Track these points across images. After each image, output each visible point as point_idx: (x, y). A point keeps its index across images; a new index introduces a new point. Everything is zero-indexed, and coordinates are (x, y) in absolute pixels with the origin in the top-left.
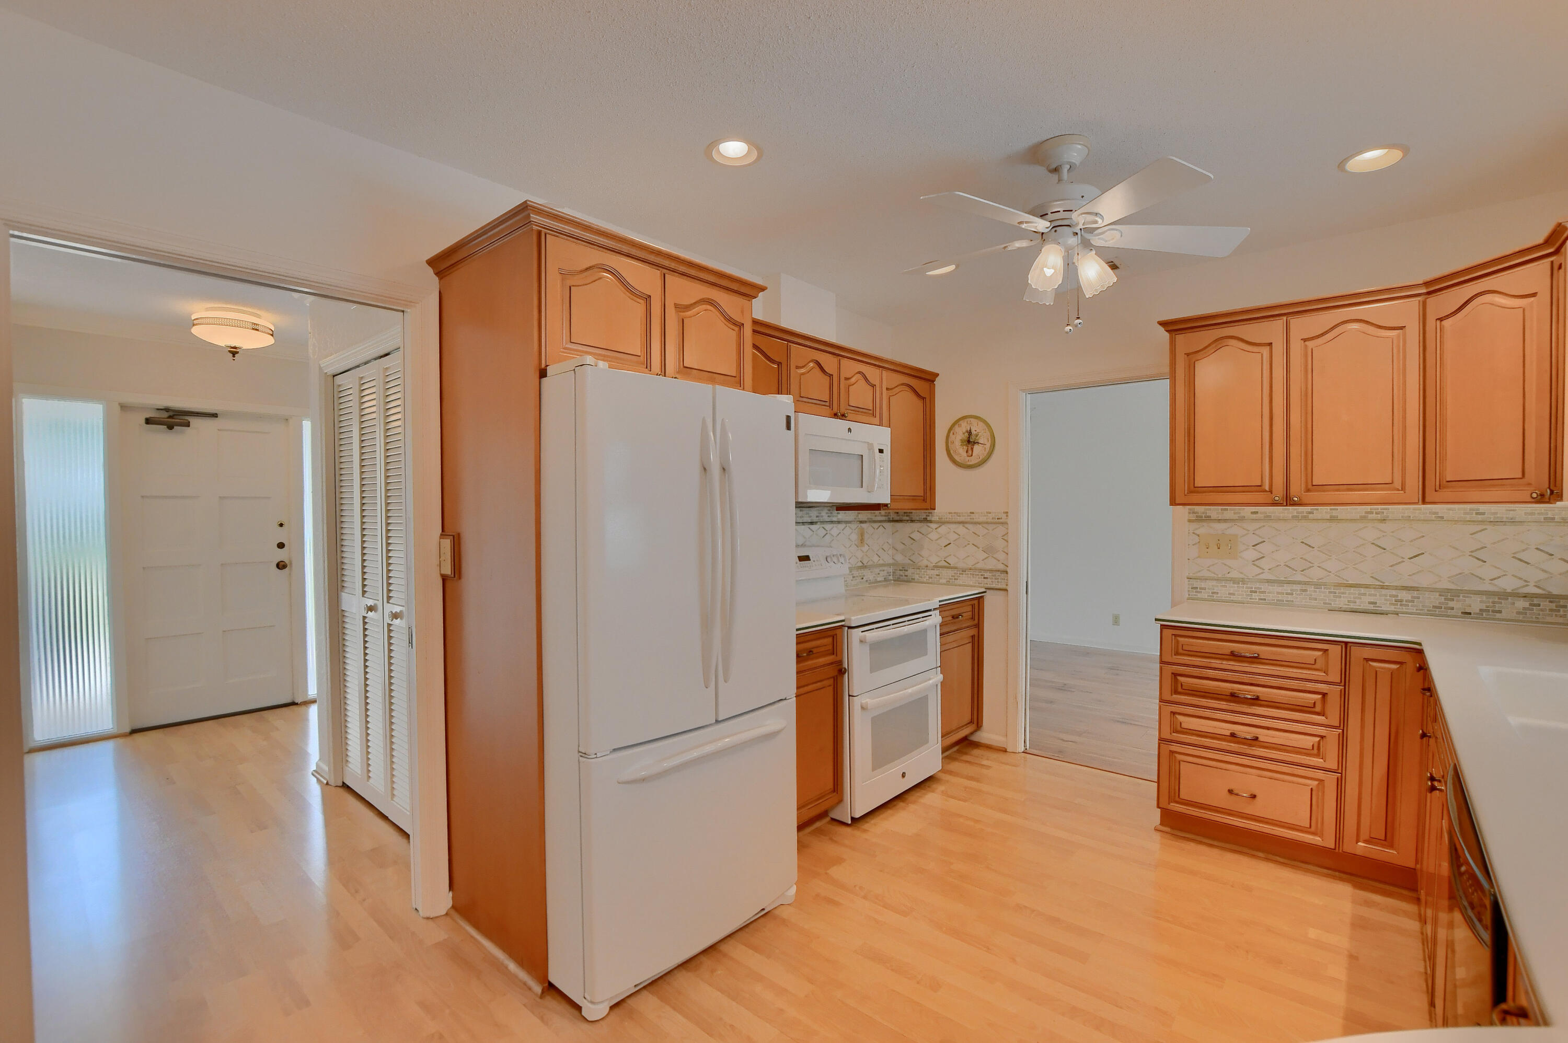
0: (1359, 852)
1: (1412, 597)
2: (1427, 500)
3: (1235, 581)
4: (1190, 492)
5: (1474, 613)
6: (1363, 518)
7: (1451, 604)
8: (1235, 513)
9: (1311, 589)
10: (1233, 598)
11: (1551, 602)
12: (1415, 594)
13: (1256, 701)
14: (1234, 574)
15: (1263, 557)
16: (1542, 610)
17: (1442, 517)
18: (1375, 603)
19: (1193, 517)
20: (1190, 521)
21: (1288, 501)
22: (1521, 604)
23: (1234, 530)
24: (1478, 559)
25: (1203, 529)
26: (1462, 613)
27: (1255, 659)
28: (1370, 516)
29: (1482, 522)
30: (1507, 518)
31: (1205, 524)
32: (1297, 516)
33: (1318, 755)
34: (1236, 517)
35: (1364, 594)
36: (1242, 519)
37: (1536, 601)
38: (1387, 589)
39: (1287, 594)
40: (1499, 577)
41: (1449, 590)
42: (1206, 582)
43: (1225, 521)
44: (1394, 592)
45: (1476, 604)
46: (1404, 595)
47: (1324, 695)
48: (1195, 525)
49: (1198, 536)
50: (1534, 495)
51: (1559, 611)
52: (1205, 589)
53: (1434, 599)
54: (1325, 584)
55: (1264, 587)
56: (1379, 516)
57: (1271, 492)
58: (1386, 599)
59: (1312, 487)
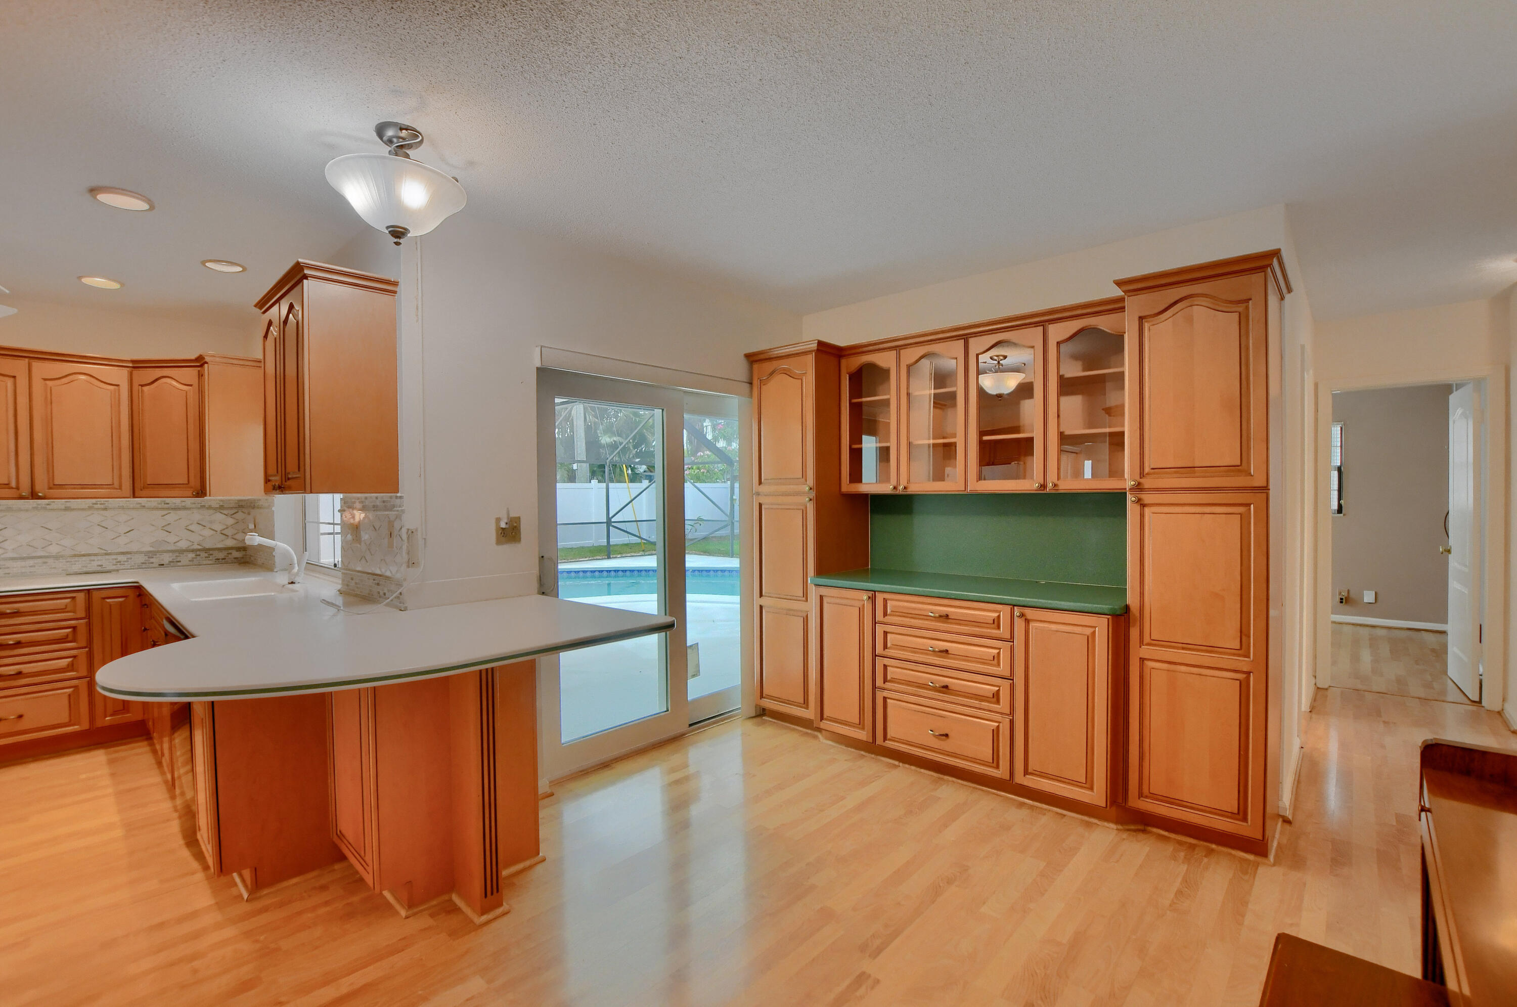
0: (106, 725)
1: (127, 559)
2: (136, 495)
5: (166, 564)
6: (90, 508)
7: (152, 560)
9: (50, 561)
11: (206, 553)
12: (129, 556)
13: (18, 644)
15: (6, 540)
16: (201, 558)
17: (144, 506)
18: (101, 565)
21: (32, 496)
22: (191, 555)
24: (167, 532)
26: (159, 565)
27: (17, 614)
28: (96, 506)
29: (168, 509)
30: (182, 506)
33: (72, 670)
35: (94, 560)
37: (198, 553)
38: (110, 555)
39: (30, 566)
40: (179, 541)
41: (151, 552)
44: (114, 557)
45: (166, 558)
46: (120, 558)
47: (74, 628)
50: (194, 493)
51: (209, 557)
53: (141, 559)
54: (62, 557)
55: (9, 564)
56: (102, 506)
57: (18, 488)
58: (110, 562)
59: (53, 486)
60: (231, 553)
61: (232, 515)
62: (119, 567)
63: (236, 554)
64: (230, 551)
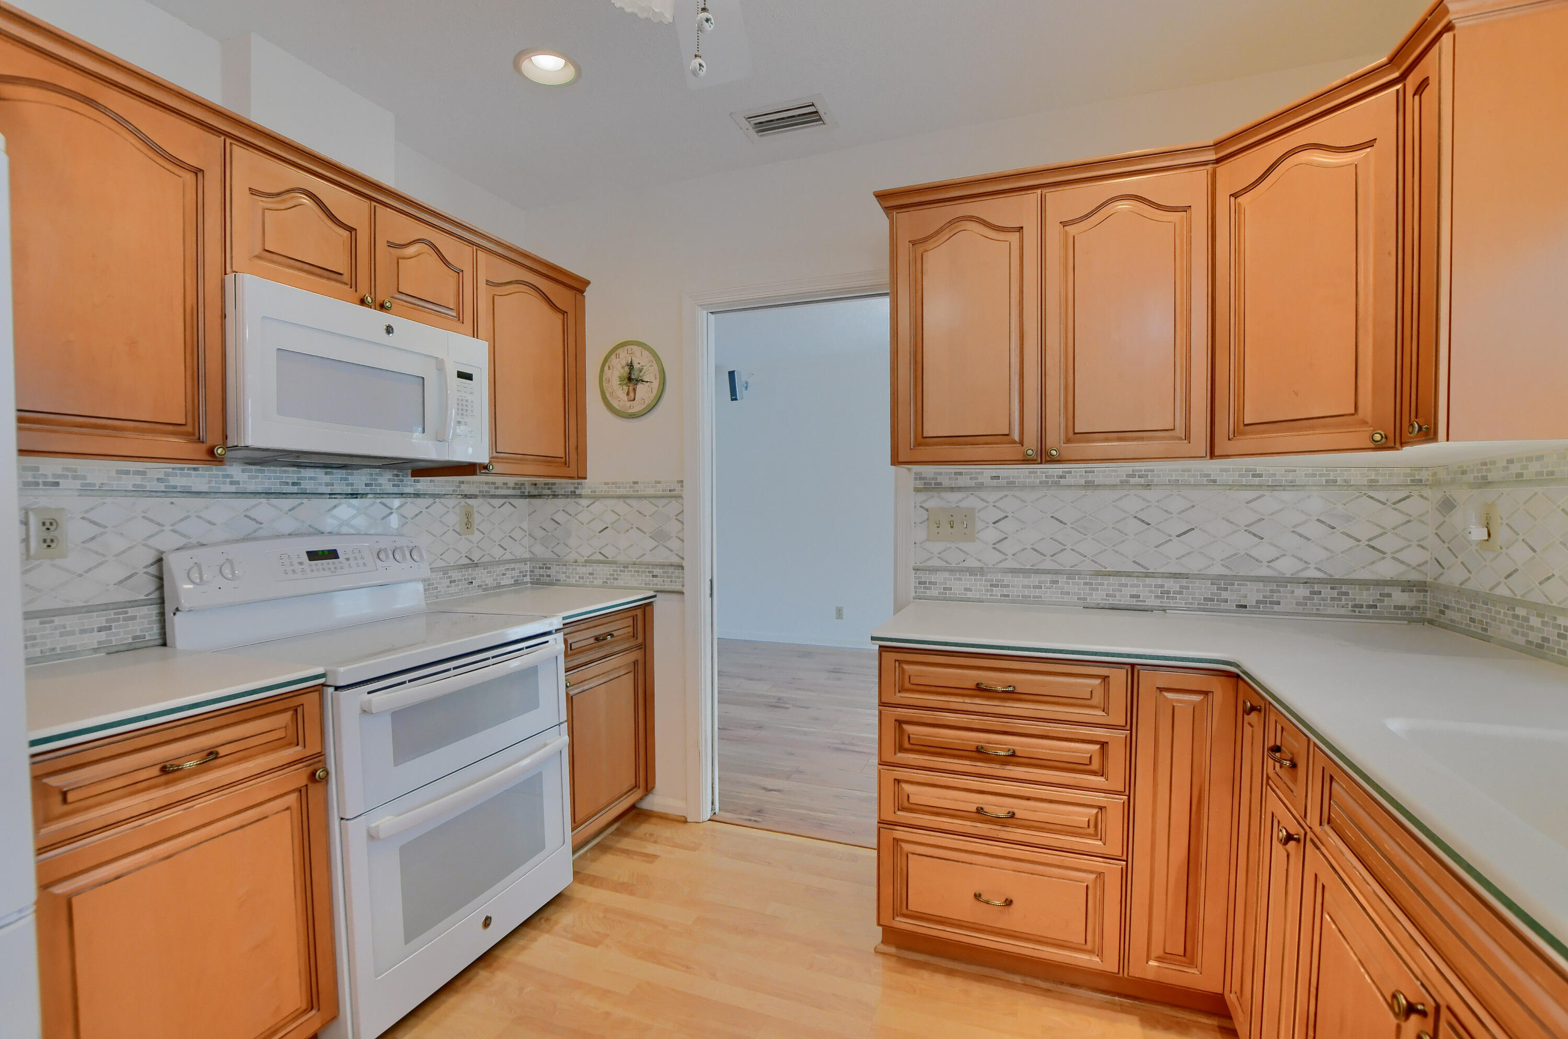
0: (1150, 976)
1: (1181, 587)
3: (972, 571)
4: (917, 445)
5: (1250, 607)
6: (1124, 484)
7: (1224, 595)
8: (971, 479)
9: (1062, 579)
10: (969, 595)
11: (1332, 588)
12: (1184, 582)
13: (1011, 758)
14: (972, 563)
15: (1006, 538)
16: (1323, 599)
17: (1215, 481)
18: (1138, 596)
19: (920, 484)
20: (917, 490)
21: (1043, 457)
22: (1302, 592)
23: (970, 501)
24: (1255, 535)
25: (934, 502)
26: (1238, 606)
27: (1010, 695)
28: (1132, 481)
29: (1262, 486)
30: (1286, 481)
31: (935, 494)
32: (1047, 482)
33: (1095, 836)
34: (973, 483)
35: (1126, 585)
36: (980, 487)
37: (1316, 588)
38: (1152, 577)
39: (1035, 587)
40: (1278, 558)
41: (1222, 578)
42: (936, 574)
43: (959, 489)
44: (1160, 581)
45: (1252, 594)
46: (1172, 585)
48: (922, 496)
49: (927, 510)
52: (935, 583)
53: (1203, 589)
54: (1079, 573)
55: (1008, 579)
56: (1142, 481)
57: (1021, 443)
58: (1151, 592)
59: (1074, 436)
60: (1389, 595)
61: (1395, 503)
62: (1166, 602)
63: (1400, 597)
64: (1387, 590)
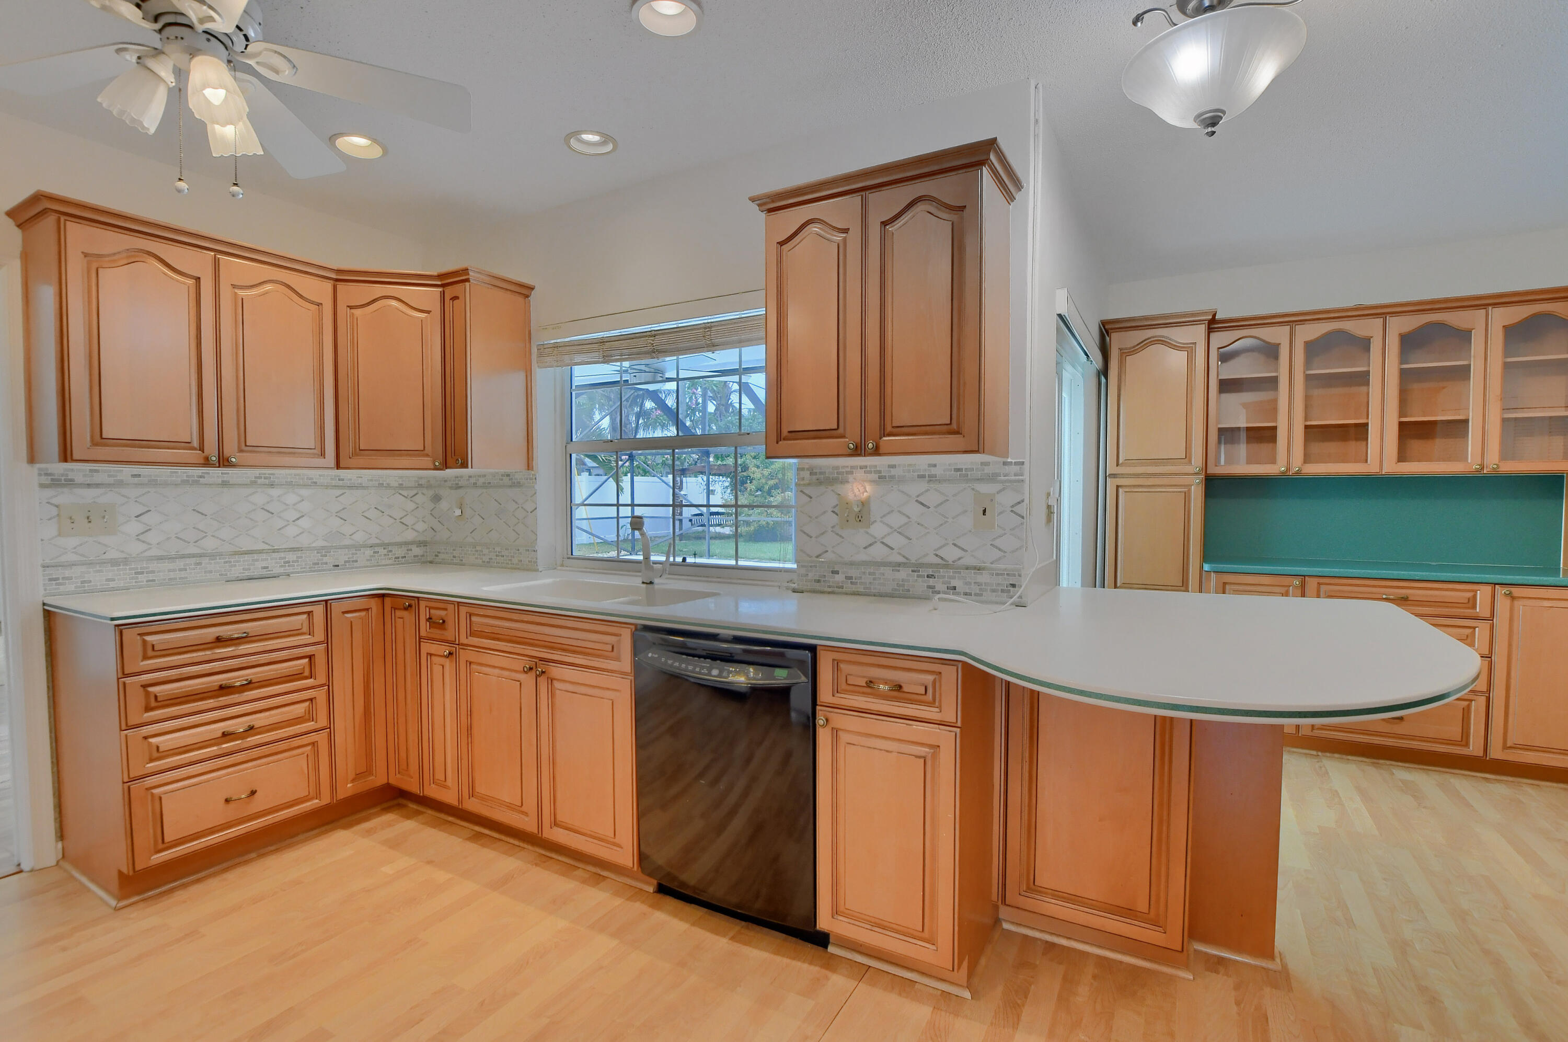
1: (297, 557)
2: (341, 465)
3: (114, 563)
4: (94, 444)
5: (342, 565)
6: (253, 483)
7: (325, 559)
8: (109, 476)
9: (205, 561)
10: (112, 584)
11: (384, 549)
13: (249, 685)
14: (113, 554)
15: (150, 530)
16: (381, 555)
17: (315, 483)
18: (267, 567)
19: (45, 480)
20: (42, 486)
21: (224, 462)
22: (369, 552)
23: (107, 497)
24: (341, 518)
25: (65, 497)
26: (335, 566)
27: (245, 639)
28: (259, 481)
29: (343, 486)
30: (358, 484)
31: (66, 490)
32: (188, 481)
34: (111, 480)
35: (257, 560)
36: (120, 484)
38: (278, 552)
39: (180, 570)
40: (355, 533)
41: (323, 548)
42: (71, 569)
43: (97, 485)
44: (282, 555)
45: (342, 557)
46: (291, 557)
48: (49, 493)
49: (57, 506)
50: (437, 464)
52: (70, 578)
53: (313, 557)
54: (221, 555)
55: (153, 566)
56: (267, 481)
57: (201, 449)
58: (276, 563)
59: (246, 447)
60: (411, 550)
61: (411, 497)
62: (290, 570)
63: (417, 551)
64: (410, 547)
